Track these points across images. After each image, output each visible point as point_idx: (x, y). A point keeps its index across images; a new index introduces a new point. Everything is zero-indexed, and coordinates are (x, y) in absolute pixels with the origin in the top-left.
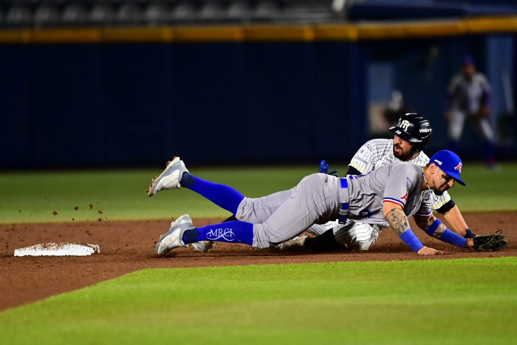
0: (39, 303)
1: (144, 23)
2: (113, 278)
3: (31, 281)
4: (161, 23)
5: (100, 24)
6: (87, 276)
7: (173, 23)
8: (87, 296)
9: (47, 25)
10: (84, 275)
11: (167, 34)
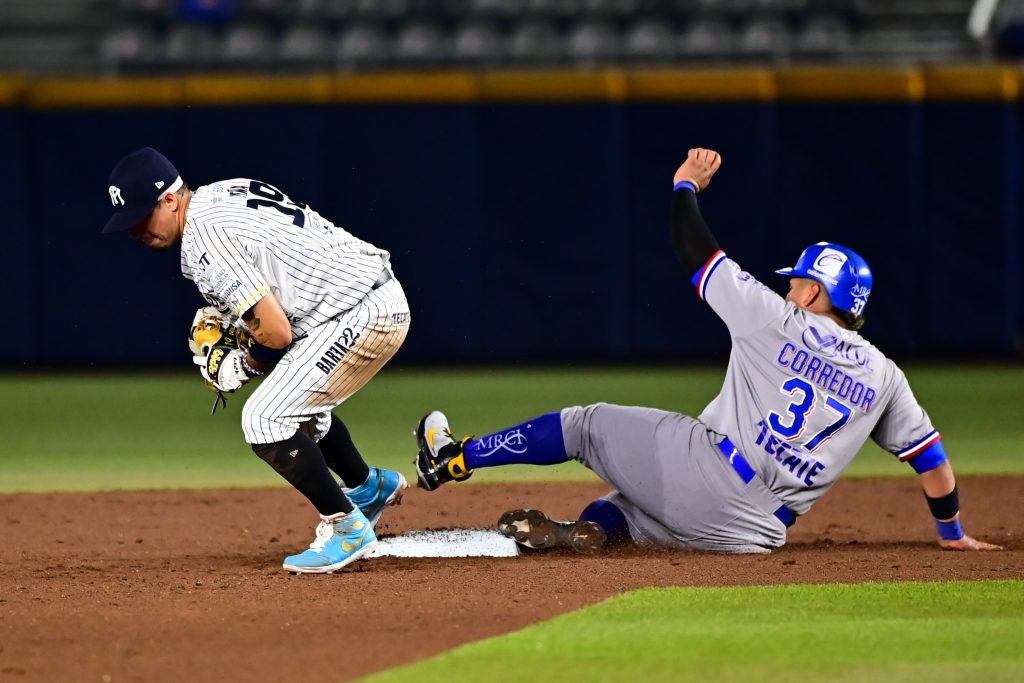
0: (442, 659)
1: (567, 61)
2: (582, 606)
3: (408, 611)
4: (602, 60)
5: (472, 63)
6: (524, 601)
7: (626, 60)
8: (539, 646)
9: (364, 65)
10: (517, 599)
11: (614, 83)
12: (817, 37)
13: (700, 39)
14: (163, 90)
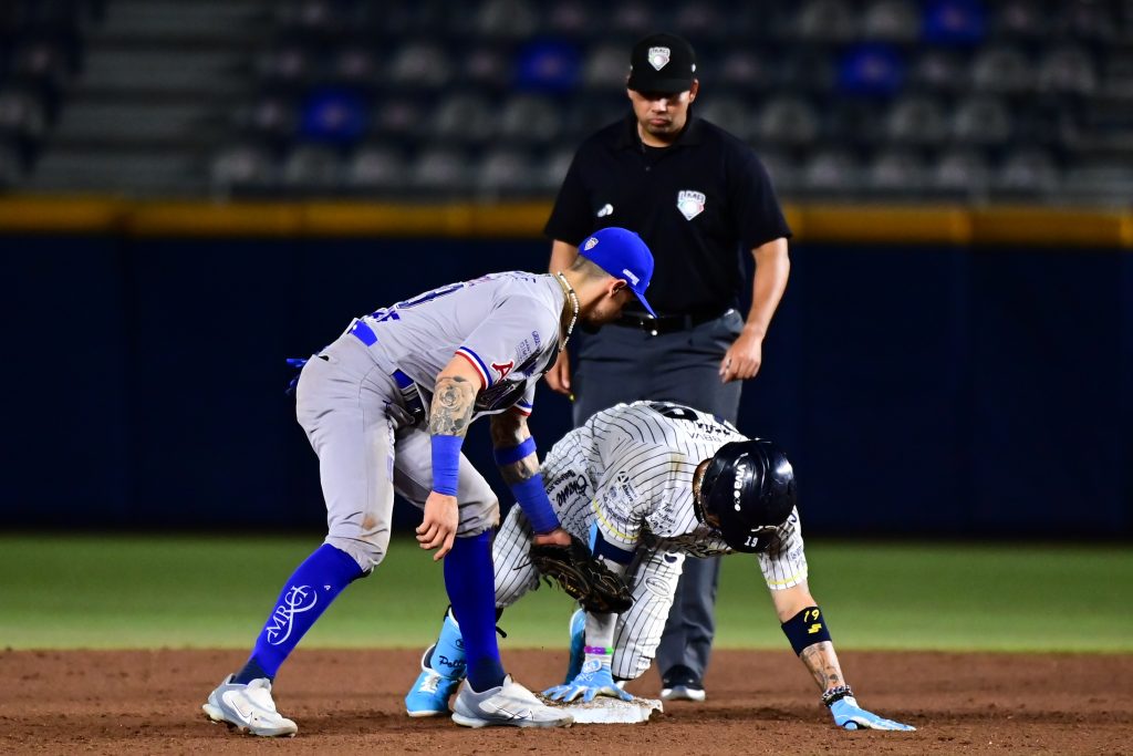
12: (1019, 173)
13: (887, 173)
14: (280, 218)
